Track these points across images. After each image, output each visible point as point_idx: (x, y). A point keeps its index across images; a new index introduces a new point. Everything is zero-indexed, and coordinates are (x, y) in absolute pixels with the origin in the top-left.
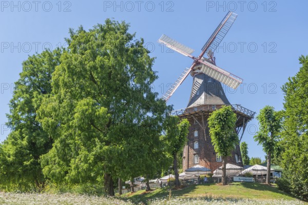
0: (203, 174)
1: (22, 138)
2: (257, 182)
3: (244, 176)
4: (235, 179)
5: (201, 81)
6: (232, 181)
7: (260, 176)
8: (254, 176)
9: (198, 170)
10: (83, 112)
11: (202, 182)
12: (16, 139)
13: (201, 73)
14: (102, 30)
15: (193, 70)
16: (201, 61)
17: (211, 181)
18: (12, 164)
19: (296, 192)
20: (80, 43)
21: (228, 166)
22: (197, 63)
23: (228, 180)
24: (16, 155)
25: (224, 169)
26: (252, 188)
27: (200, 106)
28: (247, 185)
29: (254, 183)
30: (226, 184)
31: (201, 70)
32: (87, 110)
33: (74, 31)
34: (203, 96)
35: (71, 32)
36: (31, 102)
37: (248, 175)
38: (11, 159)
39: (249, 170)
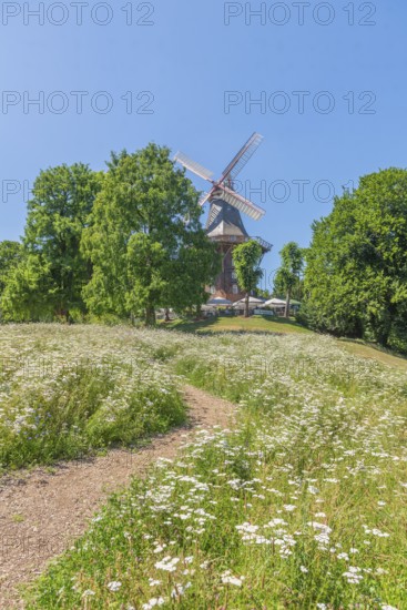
0: (223, 306)
1: (43, 264)
2: (275, 315)
3: (263, 308)
4: (256, 311)
5: (219, 209)
6: (253, 313)
7: (278, 309)
8: (273, 309)
9: (219, 302)
10: (137, 247)
11: (222, 313)
12: (37, 265)
13: (220, 200)
14: (147, 155)
15: (212, 195)
16: (221, 186)
17: (231, 313)
18: (35, 291)
19: (314, 326)
20: (128, 171)
21: (251, 299)
22: (217, 188)
23: (250, 313)
24: (38, 282)
25: (247, 302)
26: (274, 321)
27: (219, 236)
28: (267, 317)
29: (273, 315)
30: (247, 316)
31: (221, 197)
32: (141, 245)
33: (117, 155)
34: (221, 225)
35: (113, 156)
36: (52, 225)
37: (267, 308)
38: (33, 286)
39: (267, 303)
